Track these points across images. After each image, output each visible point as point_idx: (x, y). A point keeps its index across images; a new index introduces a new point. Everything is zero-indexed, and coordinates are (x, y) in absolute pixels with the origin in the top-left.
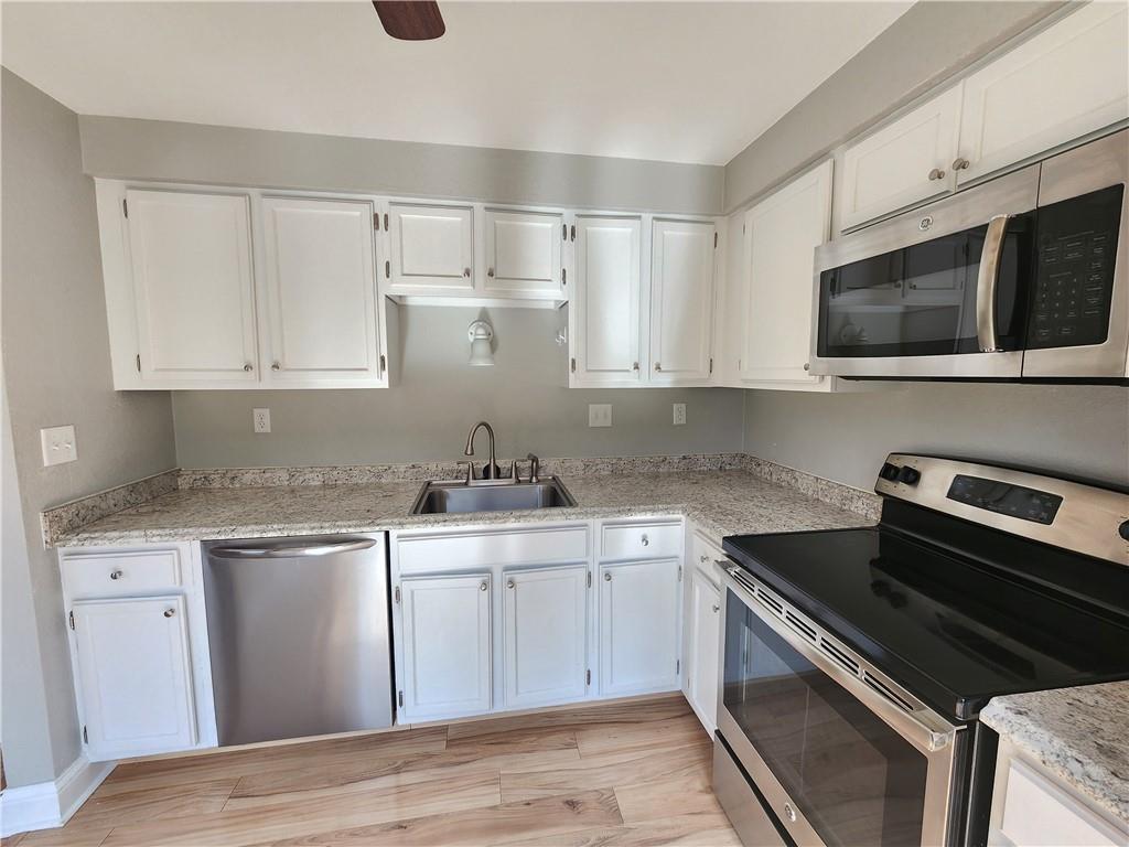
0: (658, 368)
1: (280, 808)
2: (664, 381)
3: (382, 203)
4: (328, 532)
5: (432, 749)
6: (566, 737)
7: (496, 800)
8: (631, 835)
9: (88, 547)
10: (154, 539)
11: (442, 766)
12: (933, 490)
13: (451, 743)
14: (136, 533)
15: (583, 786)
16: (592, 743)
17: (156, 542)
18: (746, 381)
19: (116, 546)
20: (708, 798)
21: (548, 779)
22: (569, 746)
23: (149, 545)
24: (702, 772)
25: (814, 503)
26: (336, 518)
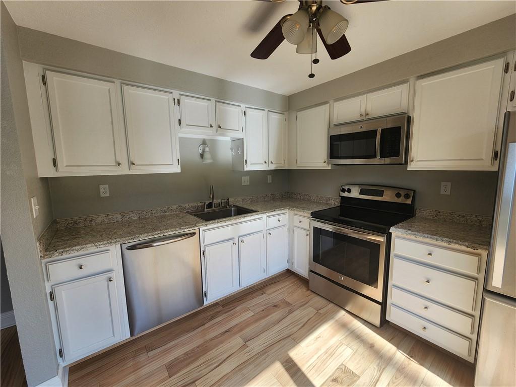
0: (271, 163)
1: (176, 345)
2: (272, 167)
3: (176, 94)
4: (179, 231)
5: (218, 310)
6: (261, 292)
7: (252, 314)
8: (296, 306)
9: (65, 256)
10: (101, 246)
11: (225, 313)
12: (355, 193)
13: (223, 306)
14: (90, 245)
15: (275, 301)
16: (269, 290)
17: (103, 248)
18: (298, 167)
19: (81, 252)
20: (309, 292)
21: (263, 303)
22: (262, 294)
23: (99, 250)
24: (304, 287)
25: (318, 203)
26: (180, 226)
